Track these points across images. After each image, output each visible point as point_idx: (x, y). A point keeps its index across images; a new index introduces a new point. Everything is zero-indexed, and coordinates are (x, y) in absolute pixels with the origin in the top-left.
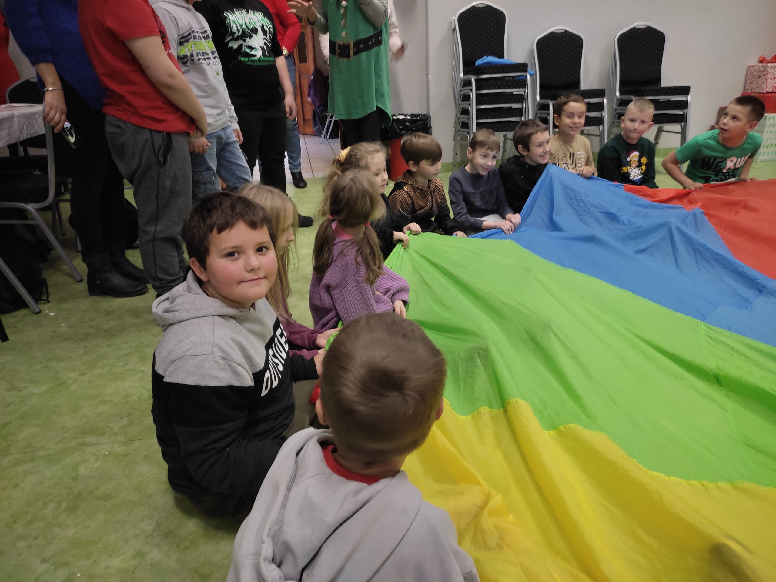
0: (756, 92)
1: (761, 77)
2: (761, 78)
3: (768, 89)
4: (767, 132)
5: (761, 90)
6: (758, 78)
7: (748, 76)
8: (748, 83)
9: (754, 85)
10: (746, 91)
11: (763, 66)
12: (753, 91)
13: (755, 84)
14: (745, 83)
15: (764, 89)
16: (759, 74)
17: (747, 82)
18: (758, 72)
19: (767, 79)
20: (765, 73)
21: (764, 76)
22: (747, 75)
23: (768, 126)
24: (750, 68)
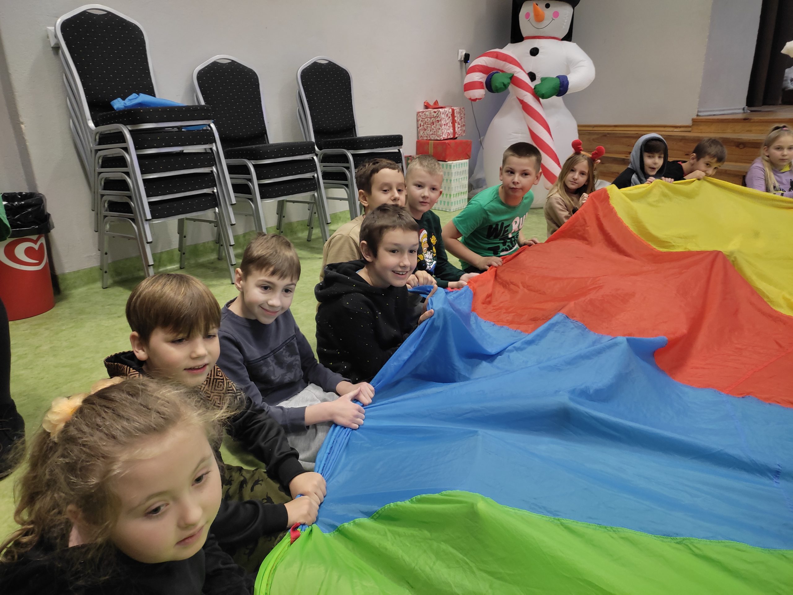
0: (433, 139)
1: (435, 123)
2: (435, 125)
3: (444, 136)
4: (454, 180)
5: (438, 137)
6: (432, 124)
7: (420, 122)
8: (421, 130)
9: (428, 132)
10: (421, 139)
11: (435, 112)
12: (429, 138)
13: (430, 131)
14: (418, 130)
15: (440, 136)
16: (432, 120)
17: (420, 128)
18: (431, 118)
19: (441, 126)
20: (438, 119)
21: (438, 123)
22: (418, 121)
23: (454, 175)
24: (420, 114)
